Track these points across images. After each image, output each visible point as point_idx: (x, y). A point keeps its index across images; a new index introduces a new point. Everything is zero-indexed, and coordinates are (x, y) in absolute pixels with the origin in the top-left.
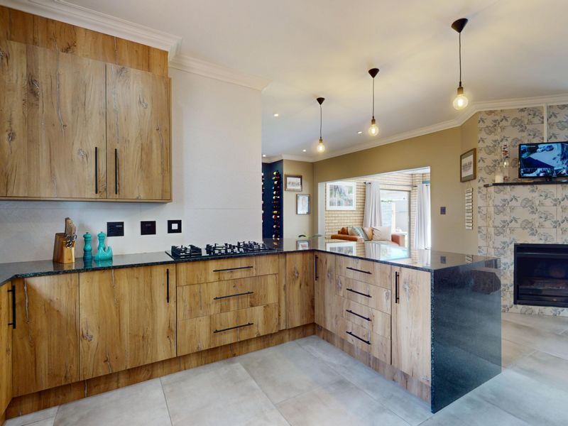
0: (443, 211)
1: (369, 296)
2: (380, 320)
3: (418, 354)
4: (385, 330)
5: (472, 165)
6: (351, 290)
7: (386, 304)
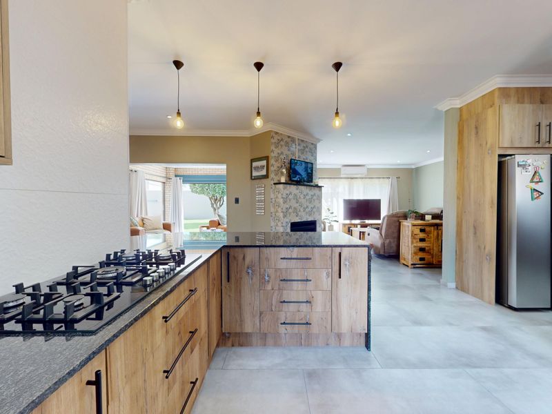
0: (237, 201)
1: (307, 280)
2: (319, 298)
3: (357, 313)
4: (325, 306)
5: (265, 168)
6: (284, 280)
7: (325, 282)
